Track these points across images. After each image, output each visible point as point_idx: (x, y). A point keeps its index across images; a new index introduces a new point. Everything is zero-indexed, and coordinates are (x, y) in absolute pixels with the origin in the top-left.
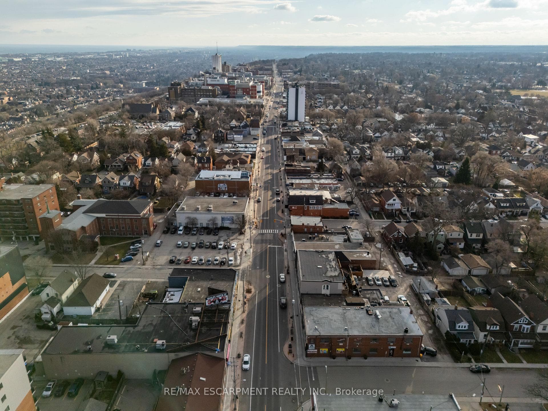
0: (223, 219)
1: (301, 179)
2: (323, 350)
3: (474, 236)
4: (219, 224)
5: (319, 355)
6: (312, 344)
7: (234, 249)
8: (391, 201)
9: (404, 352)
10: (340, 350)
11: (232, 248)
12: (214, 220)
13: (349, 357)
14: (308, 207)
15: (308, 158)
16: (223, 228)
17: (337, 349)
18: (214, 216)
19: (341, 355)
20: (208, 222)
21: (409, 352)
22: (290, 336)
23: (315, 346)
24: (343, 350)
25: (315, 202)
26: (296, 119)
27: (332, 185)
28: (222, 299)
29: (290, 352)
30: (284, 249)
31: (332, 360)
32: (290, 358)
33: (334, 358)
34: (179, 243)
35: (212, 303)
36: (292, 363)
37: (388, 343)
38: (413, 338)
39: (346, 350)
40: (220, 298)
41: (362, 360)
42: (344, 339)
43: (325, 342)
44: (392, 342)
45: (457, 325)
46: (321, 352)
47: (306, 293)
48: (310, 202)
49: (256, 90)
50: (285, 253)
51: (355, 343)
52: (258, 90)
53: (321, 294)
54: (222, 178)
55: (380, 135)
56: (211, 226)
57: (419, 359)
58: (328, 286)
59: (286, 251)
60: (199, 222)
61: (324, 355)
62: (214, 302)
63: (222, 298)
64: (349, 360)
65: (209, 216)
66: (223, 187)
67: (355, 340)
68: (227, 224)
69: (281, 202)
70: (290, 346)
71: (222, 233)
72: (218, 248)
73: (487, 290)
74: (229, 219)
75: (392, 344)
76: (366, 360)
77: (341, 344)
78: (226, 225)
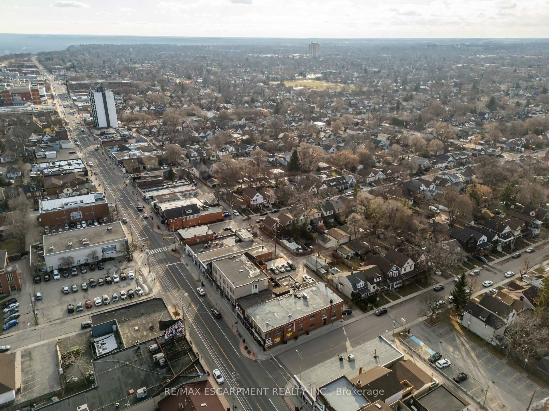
0: (104, 250)
1: (157, 190)
2: (277, 340)
3: (328, 214)
4: (100, 256)
5: (274, 345)
6: (268, 338)
7: (132, 279)
8: (255, 198)
9: (332, 318)
10: (289, 335)
11: (130, 278)
12: (93, 255)
13: (296, 338)
14: (186, 218)
15: (149, 166)
16: (105, 260)
17: (287, 335)
18: (93, 249)
19: (291, 338)
20: (87, 258)
21: (335, 317)
22: (241, 340)
23: (271, 339)
24: (292, 333)
25: (191, 211)
26: (109, 126)
27: (191, 191)
28: (178, 328)
29: (249, 352)
30: (184, 263)
31: (285, 345)
32: (252, 357)
33: (286, 343)
34: (66, 288)
35: (171, 335)
36: (256, 361)
37: (321, 316)
38: (337, 305)
39: (293, 333)
41: (305, 336)
42: (292, 325)
43: (278, 333)
45: (357, 285)
46: (275, 342)
47: (239, 297)
48: (187, 213)
49: (38, 94)
50: (188, 268)
51: (299, 324)
52: (40, 94)
53: (252, 294)
54: (73, 206)
55: (204, 135)
56: (90, 261)
57: (342, 320)
58: (256, 285)
59: (187, 265)
60: (75, 260)
61: (278, 344)
62: (172, 333)
63: (178, 326)
64: (297, 340)
65: (87, 251)
66: (77, 215)
67: (299, 322)
68: (109, 255)
69: (151, 219)
70: (246, 348)
71: (108, 266)
72: (114, 281)
73: (356, 253)
74: (110, 249)
75: (324, 315)
76: (309, 335)
77: (290, 330)
78: (107, 256)
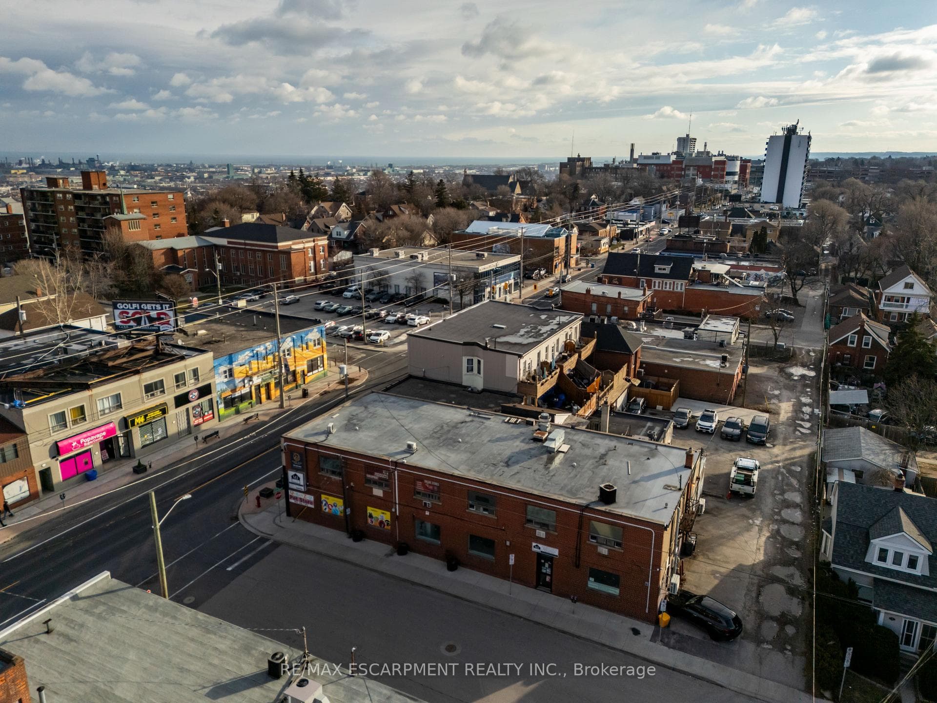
0: (436, 279)
2: (331, 500)
4: (430, 290)
5: (316, 516)
6: (297, 470)
8: (898, 290)
9: (592, 584)
10: (376, 514)
12: (418, 280)
13: (402, 549)
16: (435, 301)
17: (370, 510)
19: (378, 534)
20: (408, 284)
21: (615, 591)
23: (307, 478)
24: (386, 515)
28: (159, 318)
31: (349, 542)
32: (248, 507)
33: (360, 540)
36: (235, 518)
37: (529, 526)
38: (624, 527)
39: (393, 517)
40: (153, 314)
41: (441, 569)
42: (385, 475)
43: (333, 473)
44: (544, 526)
46: (324, 508)
47: (421, 374)
48: (657, 271)
49: (723, 169)
51: (418, 497)
53: (460, 386)
57: (647, 630)
60: (394, 282)
61: (330, 521)
63: (159, 314)
64: (396, 558)
66: (501, 251)
67: (419, 486)
68: (442, 292)
75: (541, 534)
77: (378, 492)
78: (440, 294)
